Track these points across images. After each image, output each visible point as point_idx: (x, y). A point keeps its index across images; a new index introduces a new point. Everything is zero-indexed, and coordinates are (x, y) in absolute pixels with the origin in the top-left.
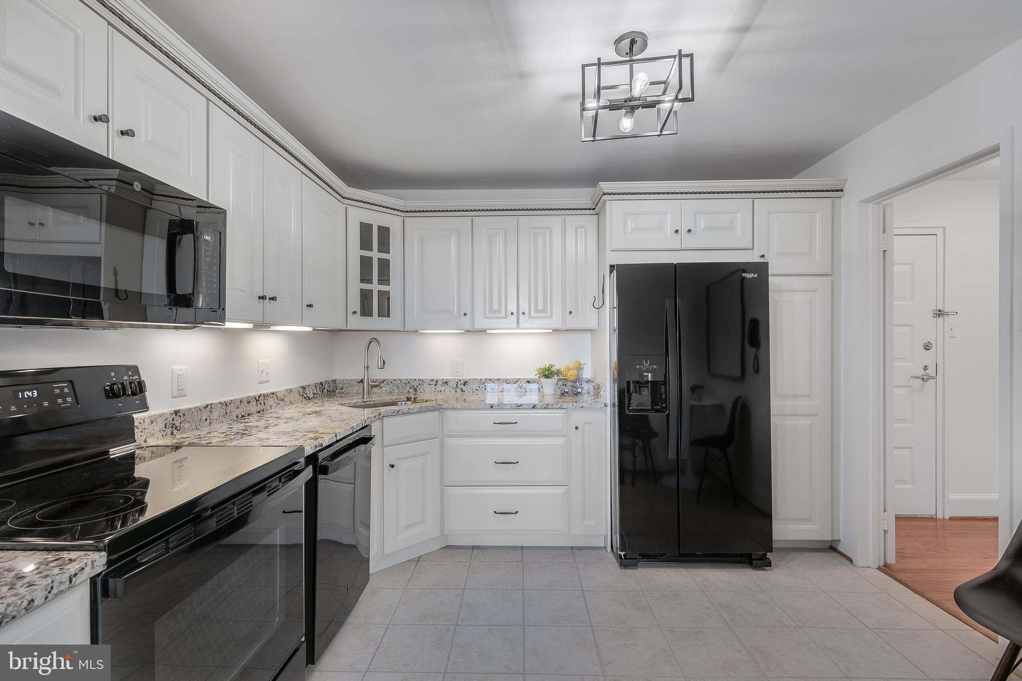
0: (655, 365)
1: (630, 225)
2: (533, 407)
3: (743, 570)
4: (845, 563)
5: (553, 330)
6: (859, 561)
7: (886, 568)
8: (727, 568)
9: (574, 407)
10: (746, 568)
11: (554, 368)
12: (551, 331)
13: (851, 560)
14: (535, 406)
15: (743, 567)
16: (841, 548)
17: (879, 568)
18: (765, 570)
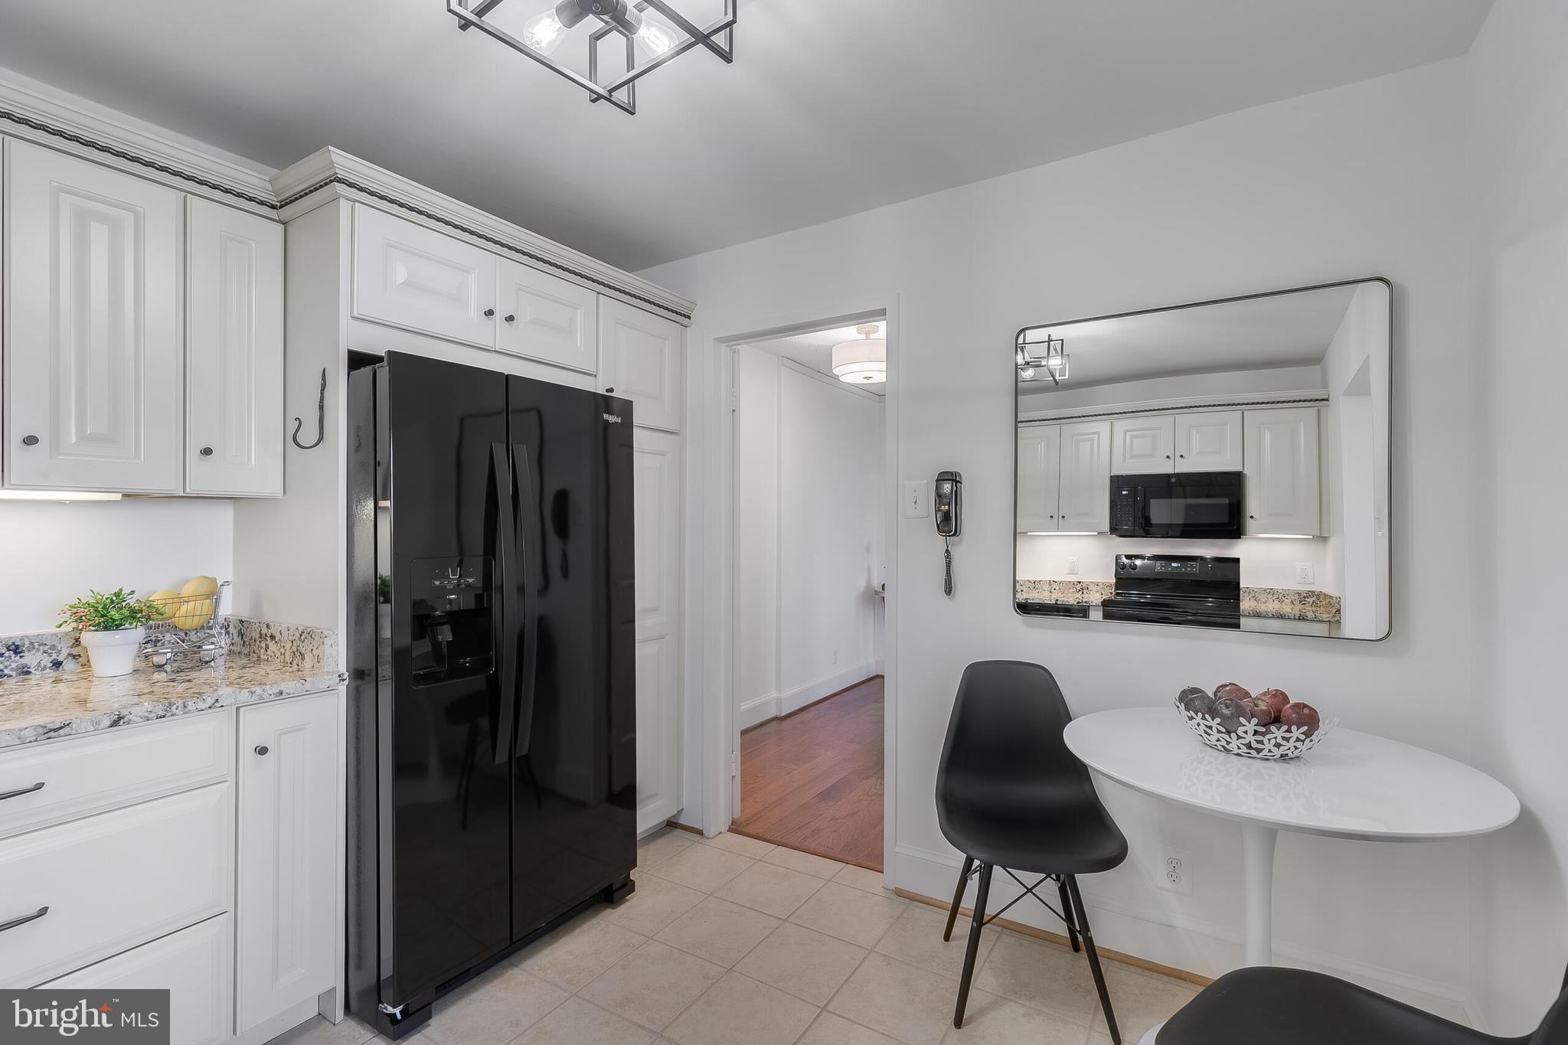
0: (471, 577)
1: (401, 275)
2: (115, 723)
3: (600, 917)
4: (697, 840)
5: (124, 495)
6: (710, 830)
7: (735, 828)
8: (577, 926)
9: (255, 697)
10: (601, 910)
11: (135, 596)
12: (118, 497)
13: (700, 833)
14: (120, 718)
15: (595, 914)
16: (682, 821)
17: (730, 830)
18: (627, 901)
